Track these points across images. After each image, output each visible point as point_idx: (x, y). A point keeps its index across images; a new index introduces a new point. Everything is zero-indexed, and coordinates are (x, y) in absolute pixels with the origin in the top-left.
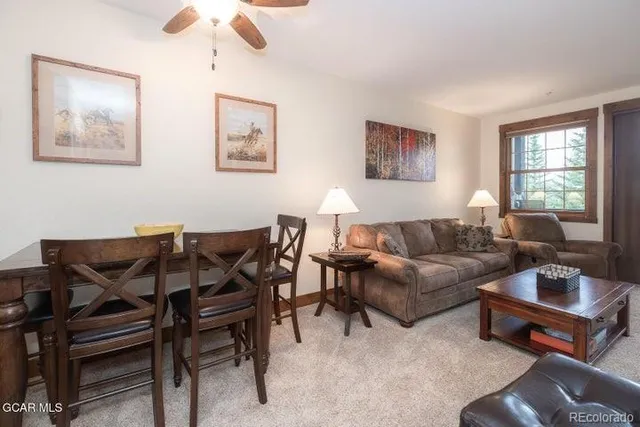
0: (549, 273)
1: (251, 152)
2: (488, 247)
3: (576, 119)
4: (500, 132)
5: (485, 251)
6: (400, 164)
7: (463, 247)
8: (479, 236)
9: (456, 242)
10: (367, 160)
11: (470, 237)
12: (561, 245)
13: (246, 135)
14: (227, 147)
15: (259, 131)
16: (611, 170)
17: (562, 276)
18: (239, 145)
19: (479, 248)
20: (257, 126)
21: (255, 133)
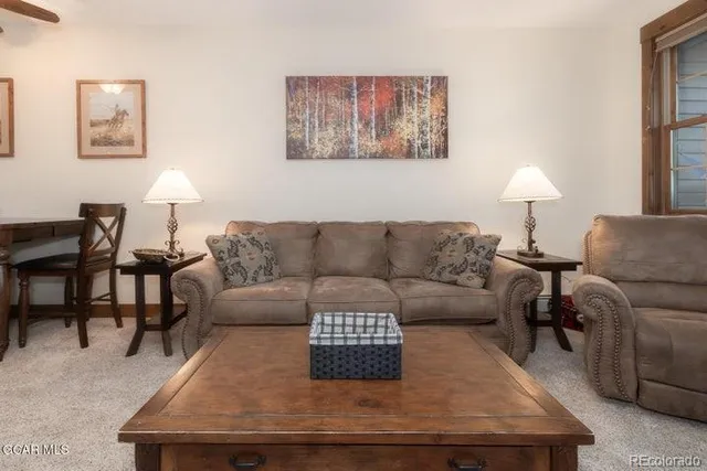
1: (117, 136)
4: (642, 42)
6: (355, 135)
10: (288, 132)
13: (110, 119)
14: (89, 133)
15: (125, 113)
18: (103, 130)
20: (121, 108)
21: (120, 116)
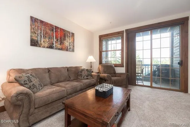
0: (100, 89)
2: (89, 77)
3: (119, 34)
4: (99, 38)
5: (88, 79)
6: (54, 42)
7: (80, 77)
8: (86, 73)
9: (78, 76)
10: (31, 36)
11: (83, 73)
12: (114, 75)
16: (127, 50)
17: (104, 90)
19: (85, 78)
